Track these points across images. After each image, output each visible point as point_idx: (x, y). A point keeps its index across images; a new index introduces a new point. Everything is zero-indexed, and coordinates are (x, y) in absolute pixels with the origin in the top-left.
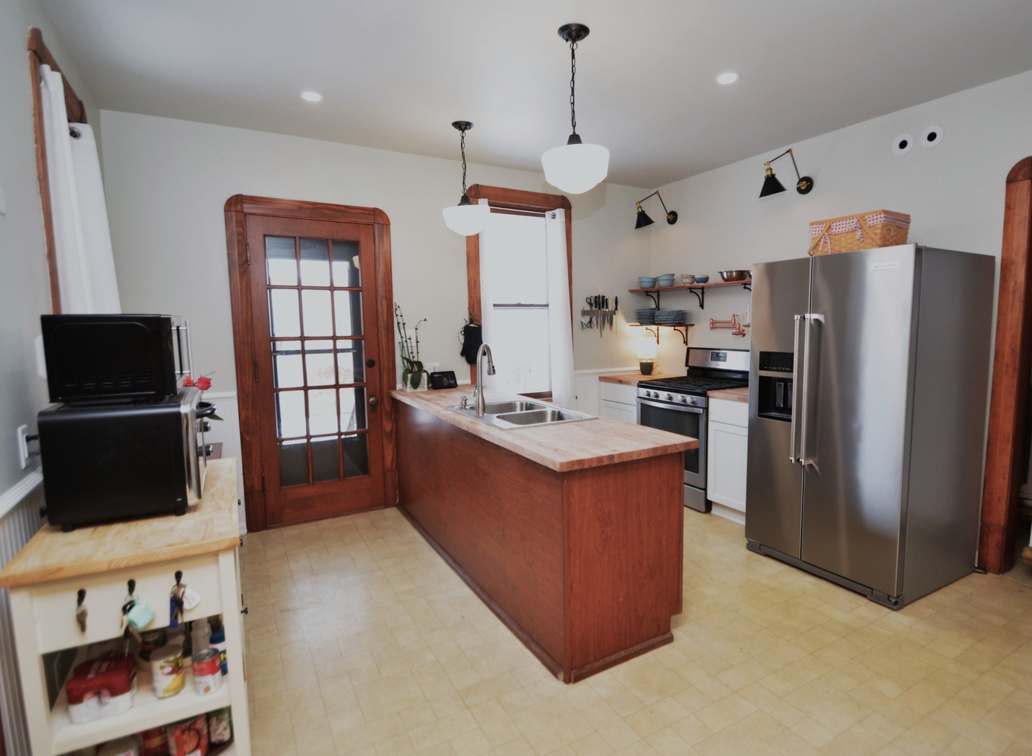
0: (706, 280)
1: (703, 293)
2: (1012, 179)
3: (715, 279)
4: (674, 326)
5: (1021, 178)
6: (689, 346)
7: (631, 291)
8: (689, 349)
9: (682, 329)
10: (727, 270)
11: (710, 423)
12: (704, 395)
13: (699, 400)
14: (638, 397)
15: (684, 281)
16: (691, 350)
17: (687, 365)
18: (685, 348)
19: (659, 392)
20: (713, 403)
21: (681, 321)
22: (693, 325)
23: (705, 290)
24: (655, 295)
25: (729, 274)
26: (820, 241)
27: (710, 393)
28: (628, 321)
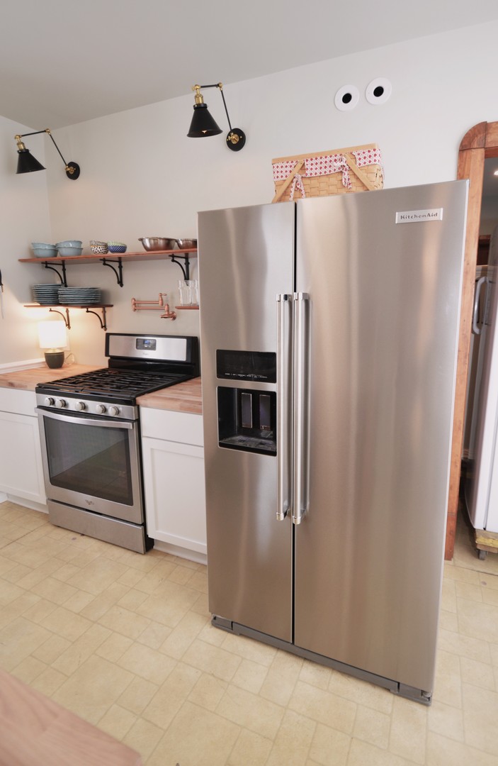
0: (123, 249)
1: (120, 267)
2: (465, 147)
3: (134, 247)
4: (87, 307)
5: (475, 146)
6: (109, 331)
7: (21, 261)
8: (108, 335)
9: (99, 310)
10: (150, 237)
11: (144, 440)
12: (132, 402)
13: (125, 410)
14: (40, 407)
15: (94, 249)
16: (111, 336)
17: (107, 354)
18: (103, 333)
19: (68, 400)
20: (145, 413)
21: (96, 300)
22: (112, 306)
23: (123, 264)
24: (59, 269)
25: (152, 241)
26: (289, 187)
27: (140, 400)
28: (21, 300)
